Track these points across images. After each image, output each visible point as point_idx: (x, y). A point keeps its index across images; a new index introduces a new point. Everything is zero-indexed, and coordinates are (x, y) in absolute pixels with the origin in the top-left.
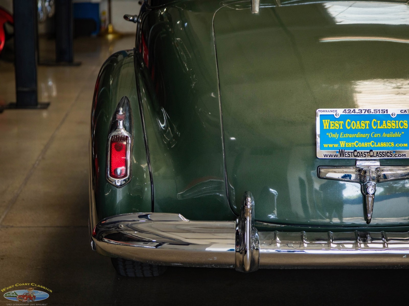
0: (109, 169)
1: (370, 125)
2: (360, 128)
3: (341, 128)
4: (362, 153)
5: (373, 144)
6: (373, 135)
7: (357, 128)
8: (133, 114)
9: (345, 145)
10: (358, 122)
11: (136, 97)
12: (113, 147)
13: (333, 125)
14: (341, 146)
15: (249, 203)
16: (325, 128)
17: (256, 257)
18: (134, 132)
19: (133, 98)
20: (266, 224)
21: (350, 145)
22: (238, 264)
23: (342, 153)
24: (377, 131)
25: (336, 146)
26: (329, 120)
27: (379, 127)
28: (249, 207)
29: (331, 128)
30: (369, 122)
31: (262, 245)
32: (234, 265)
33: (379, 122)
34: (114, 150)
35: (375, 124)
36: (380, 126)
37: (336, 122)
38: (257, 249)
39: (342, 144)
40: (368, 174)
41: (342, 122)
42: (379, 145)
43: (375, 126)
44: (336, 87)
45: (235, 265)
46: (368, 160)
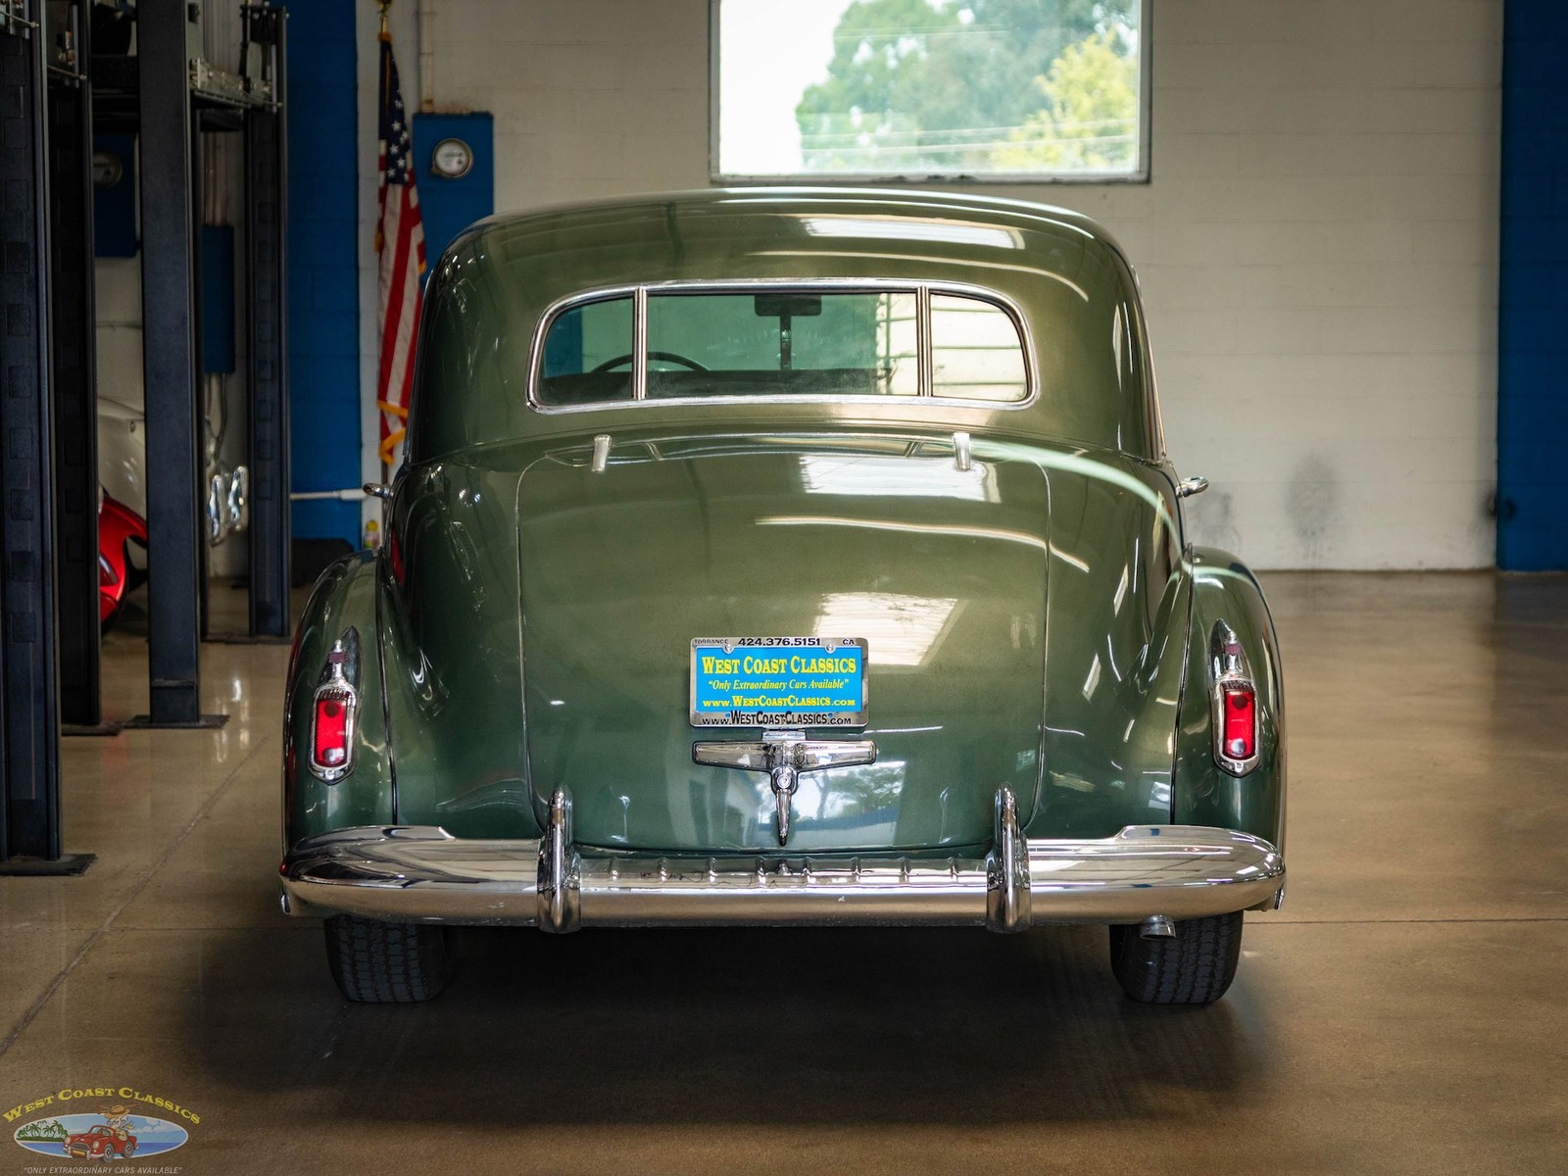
0: (313, 749)
1: (788, 667)
2: (769, 672)
3: (736, 672)
4: (771, 716)
5: (792, 700)
6: (793, 685)
7: (764, 672)
8: (364, 657)
9: (742, 703)
10: (766, 661)
11: (372, 629)
12: (322, 710)
13: (720, 666)
14: (735, 705)
15: (559, 800)
16: (706, 672)
17: (574, 903)
18: (363, 687)
19: (367, 631)
20: (600, 850)
21: (750, 702)
22: (542, 916)
23: (736, 716)
24: (801, 677)
25: (726, 703)
26: (713, 658)
27: (803, 671)
28: (559, 806)
29: (717, 672)
30: (785, 661)
31: (585, 879)
32: (535, 919)
33: (803, 661)
34: (322, 715)
35: (797, 664)
36: (806, 668)
37: (727, 660)
38: (576, 888)
39: (737, 701)
40: (778, 752)
41: (736, 662)
42: (803, 703)
43: (796, 668)
44: (732, 600)
45: (538, 919)
46: (784, 730)
